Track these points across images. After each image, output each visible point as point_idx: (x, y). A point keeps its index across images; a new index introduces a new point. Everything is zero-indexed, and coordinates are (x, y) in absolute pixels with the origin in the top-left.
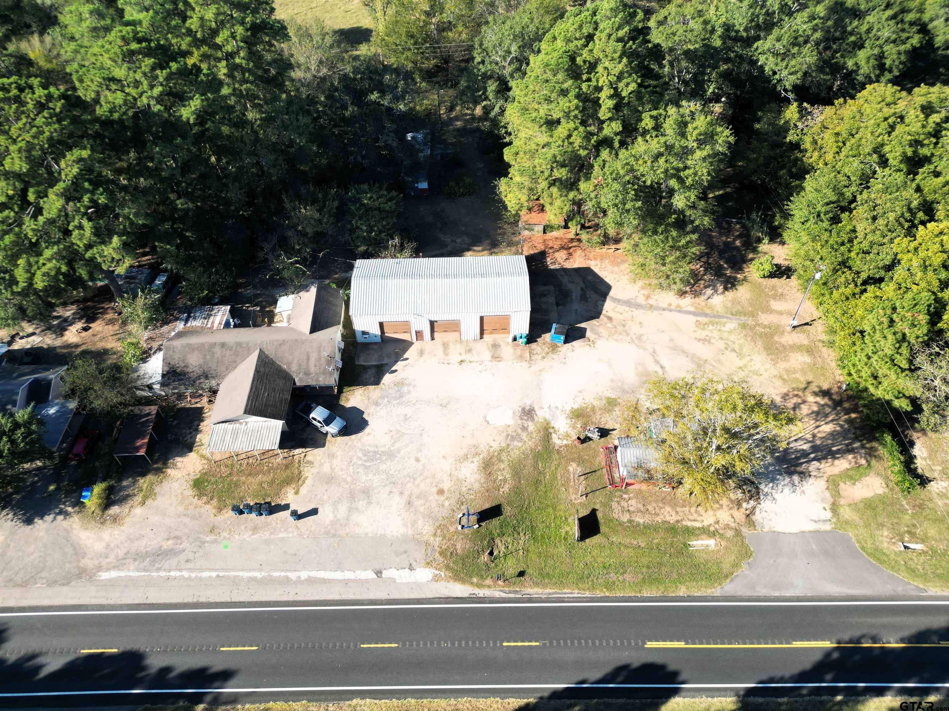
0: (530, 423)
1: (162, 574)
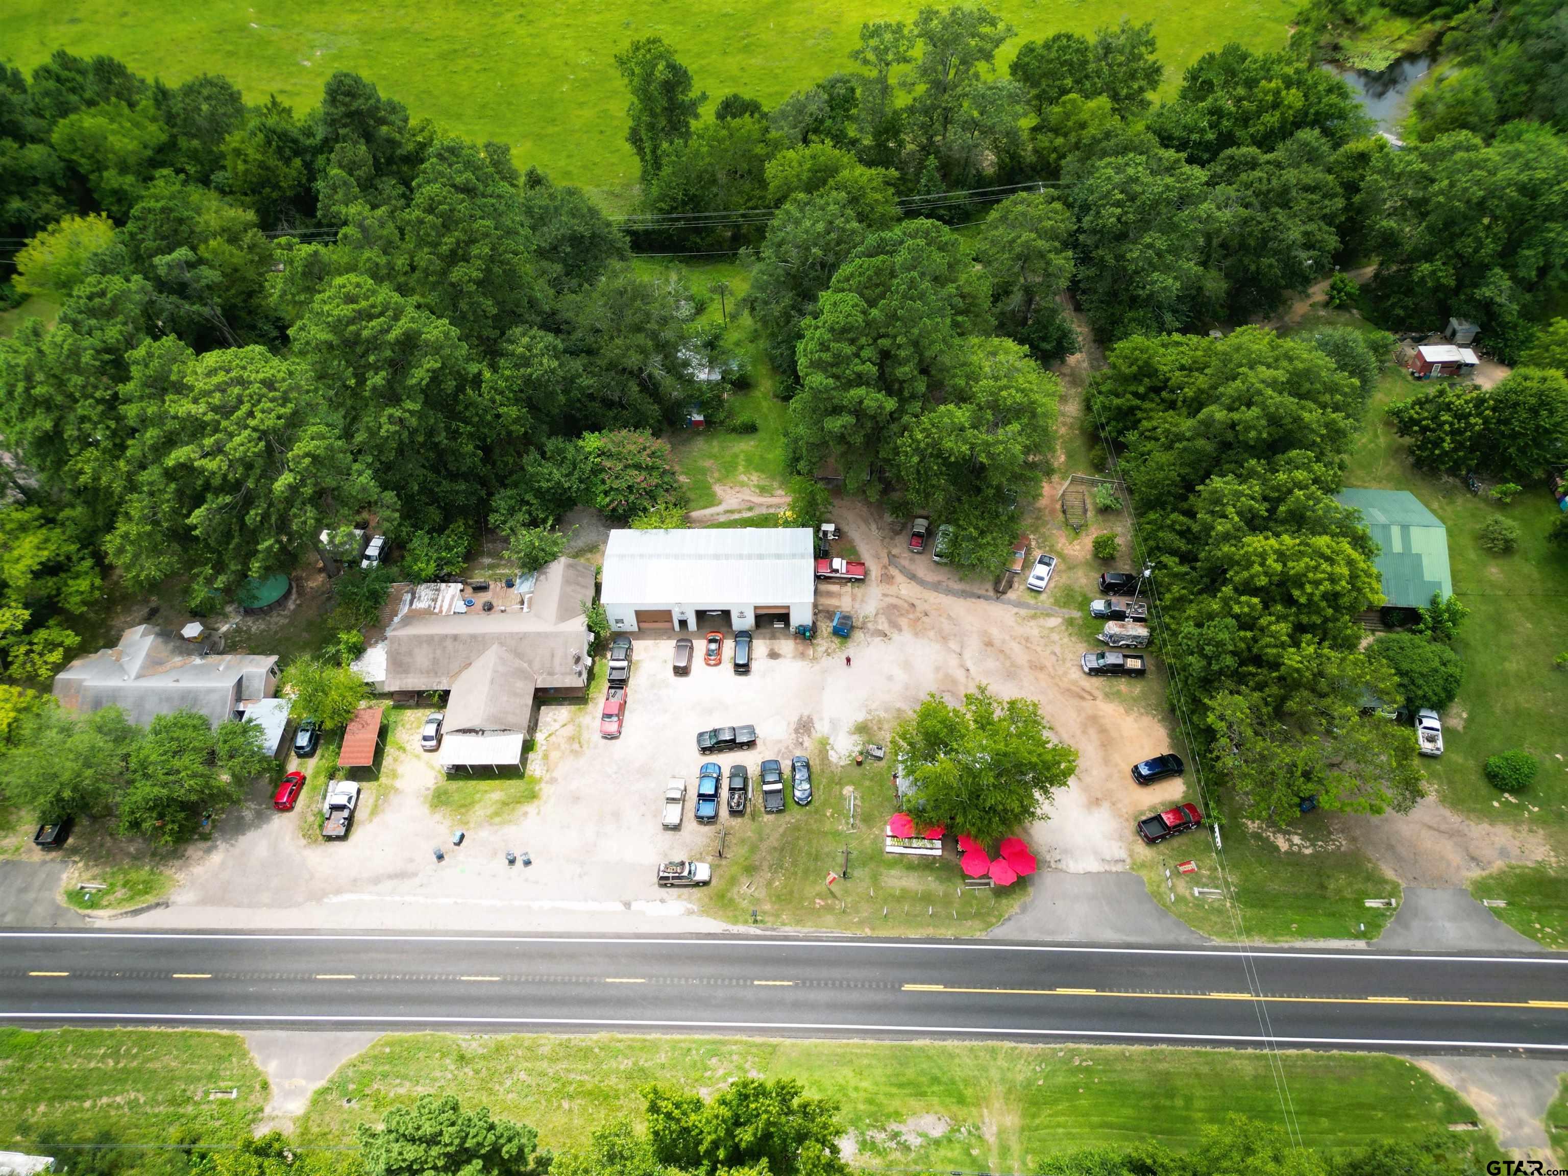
0: (806, 738)
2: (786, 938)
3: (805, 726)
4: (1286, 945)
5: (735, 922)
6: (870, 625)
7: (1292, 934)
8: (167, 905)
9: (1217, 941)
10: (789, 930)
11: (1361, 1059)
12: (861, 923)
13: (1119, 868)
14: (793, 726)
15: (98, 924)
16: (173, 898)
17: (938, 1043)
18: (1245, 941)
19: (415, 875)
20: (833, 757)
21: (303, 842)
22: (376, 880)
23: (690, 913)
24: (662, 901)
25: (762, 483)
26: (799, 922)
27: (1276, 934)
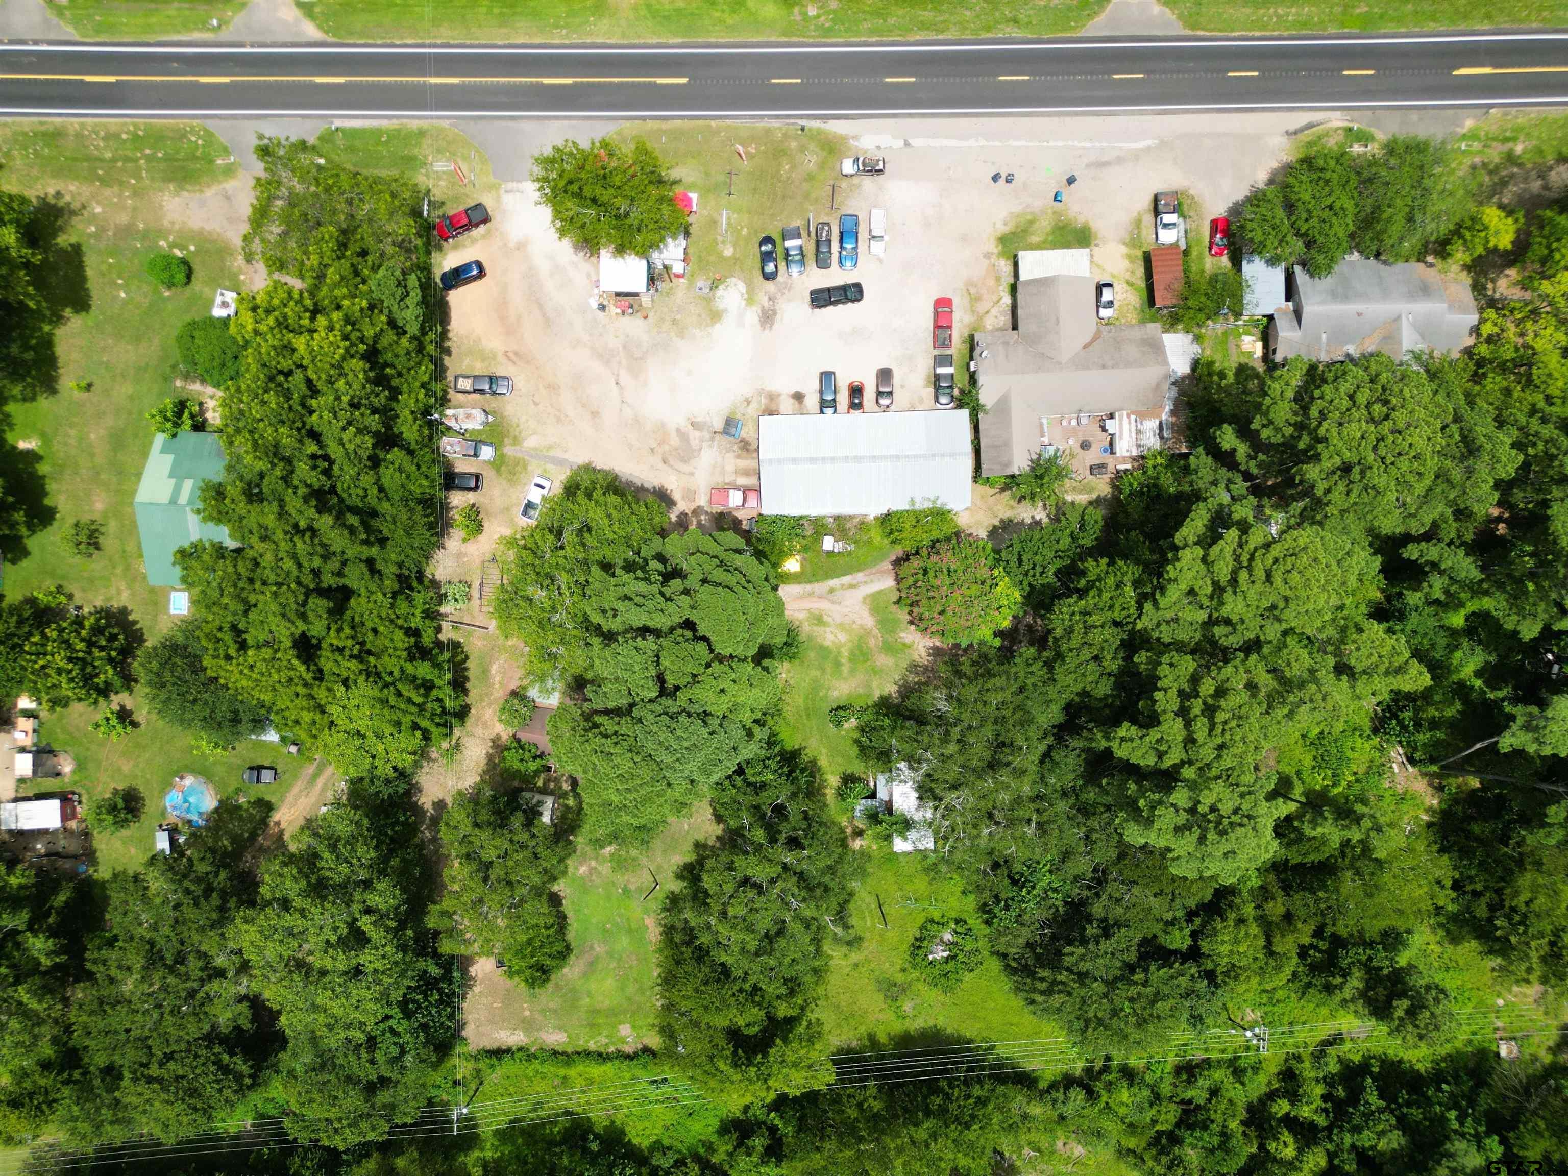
0: (766, 304)
1: (1097, 144)
2: (777, 117)
3: (768, 318)
4: (395, 121)
5: (819, 132)
6: (707, 435)
7: (387, 132)
8: (1287, 133)
9: (445, 124)
10: (775, 124)
11: (361, 37)
12: (718, 132)
13: (510, 185)
14: (778, 317)
15: (1338, 114)
16: (1284, 140)
17: (664, 41)
18: (424, 124)
19: (1088, 166)
20: (742, 287)
21: (1192, 192)
22: (1120, 160)
23: (855, 138)
24: (879, 148)
25: (821, 629)
26: (768, 131)
27: (399, 131)
